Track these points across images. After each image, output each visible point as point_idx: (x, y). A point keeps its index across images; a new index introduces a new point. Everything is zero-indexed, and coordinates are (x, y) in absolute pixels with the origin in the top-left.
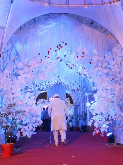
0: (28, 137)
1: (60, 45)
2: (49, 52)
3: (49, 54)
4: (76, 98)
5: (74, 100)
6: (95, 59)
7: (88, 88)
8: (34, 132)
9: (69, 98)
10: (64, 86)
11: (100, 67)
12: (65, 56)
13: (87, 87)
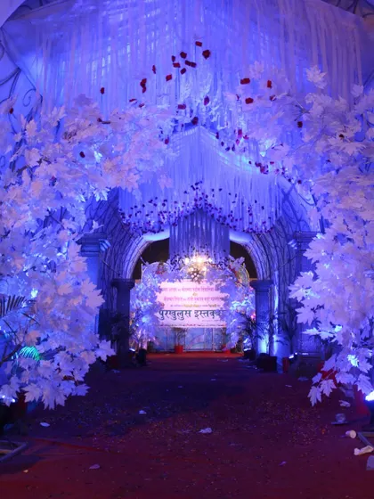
0: (46, 404)
1: (183, 55)
2: (143, 84)
3: (144, 90)
4: (265, 257)
5: (259, 264)
6: (317, 104)
7: (302, 223)
8: (81, 383)
9: (242, 259)
10: (220, 217)
11: (337, 136)
12: (207, 100)
13: (299, 221)
